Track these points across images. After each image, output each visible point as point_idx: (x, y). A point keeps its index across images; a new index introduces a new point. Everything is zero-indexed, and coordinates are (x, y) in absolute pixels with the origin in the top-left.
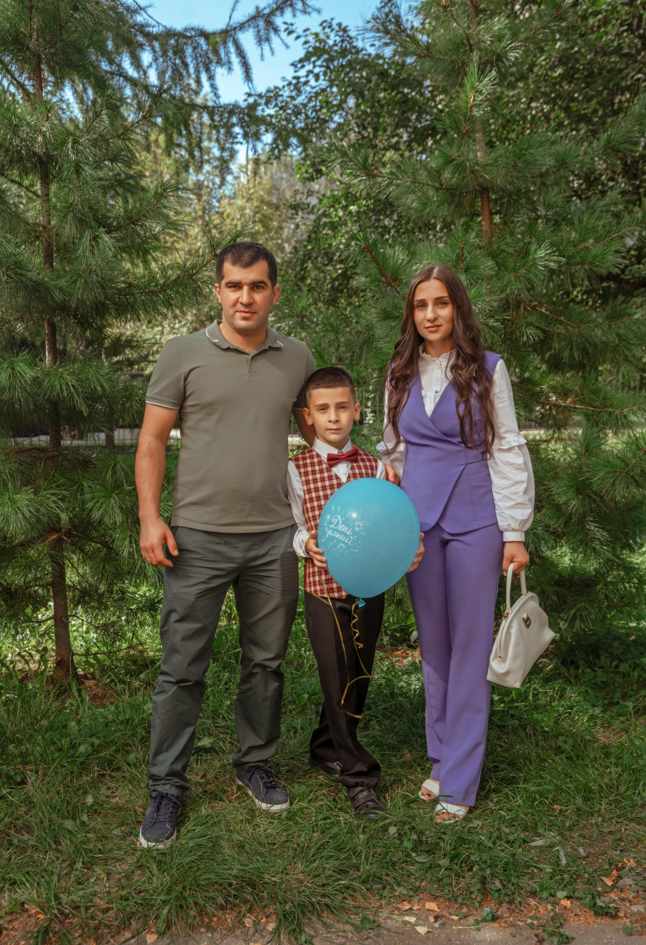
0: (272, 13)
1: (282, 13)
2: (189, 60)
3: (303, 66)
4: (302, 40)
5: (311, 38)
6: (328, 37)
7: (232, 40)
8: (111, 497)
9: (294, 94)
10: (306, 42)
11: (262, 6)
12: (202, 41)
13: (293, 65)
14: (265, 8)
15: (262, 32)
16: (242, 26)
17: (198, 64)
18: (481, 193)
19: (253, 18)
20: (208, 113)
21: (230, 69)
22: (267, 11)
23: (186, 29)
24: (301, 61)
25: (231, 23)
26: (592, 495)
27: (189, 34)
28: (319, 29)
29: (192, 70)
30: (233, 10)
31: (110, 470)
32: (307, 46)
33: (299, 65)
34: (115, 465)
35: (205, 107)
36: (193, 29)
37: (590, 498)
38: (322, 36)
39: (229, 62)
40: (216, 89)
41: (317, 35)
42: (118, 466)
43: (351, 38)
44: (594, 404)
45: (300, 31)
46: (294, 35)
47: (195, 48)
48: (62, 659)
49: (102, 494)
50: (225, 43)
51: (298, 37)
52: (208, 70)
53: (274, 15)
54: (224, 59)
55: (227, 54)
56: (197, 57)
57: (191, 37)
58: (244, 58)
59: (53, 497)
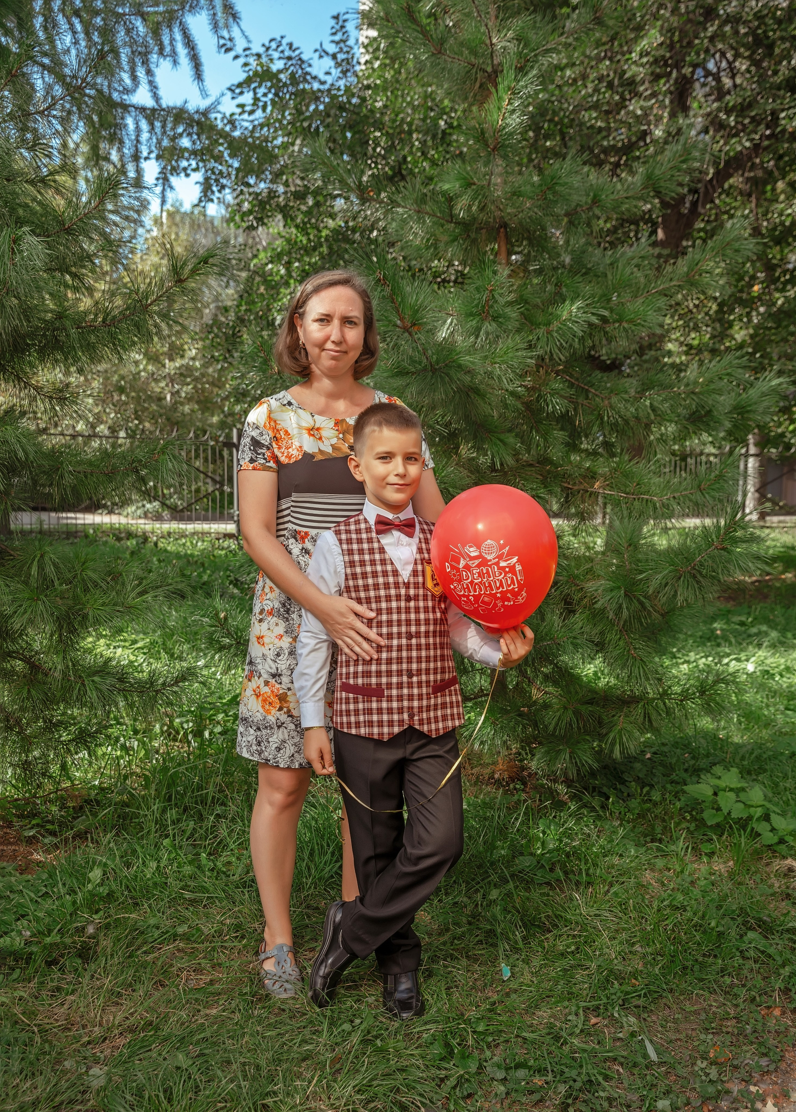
2: (121, 47)
3: (241, 93)
4: (241, 61)
5: (252, 60)
6: (271, 61)
7: (178, 22)
8: (38, 599)
10: (246, 65)
12: (139, 22)
13: (230, 89)
15: (219, 17)
17: (133, 52)
18: (497, 230)
20: (146, 118)
21: (175, 63)
23: (116, 6)
24: (240, 85)
26: (641, 597)
27: (121, 11)
28: (261, 50)
29: (124, 60)
31: (35, 563)
32: (247, 69)
33: (238, 91)
34: (42, 556)
35: (142, 109)
36: (126, 4)
37: (638, 600)
38: (264, 59)
39: (174, 54)
40: (156, 87)
41: (259, 56)
42: (46, 558)
43: (303, 61)
44: (627, 490)
45: (239, 50)
46: (232, 54)
47: (128, 31)
49: (27, 595)
50: (170, 27)
51: (236, 57)
52: (146, 63)
54: (168, 49)
55: (171, 44)
56: (132, 43)
57: (124, 14)
58: (193, 49)
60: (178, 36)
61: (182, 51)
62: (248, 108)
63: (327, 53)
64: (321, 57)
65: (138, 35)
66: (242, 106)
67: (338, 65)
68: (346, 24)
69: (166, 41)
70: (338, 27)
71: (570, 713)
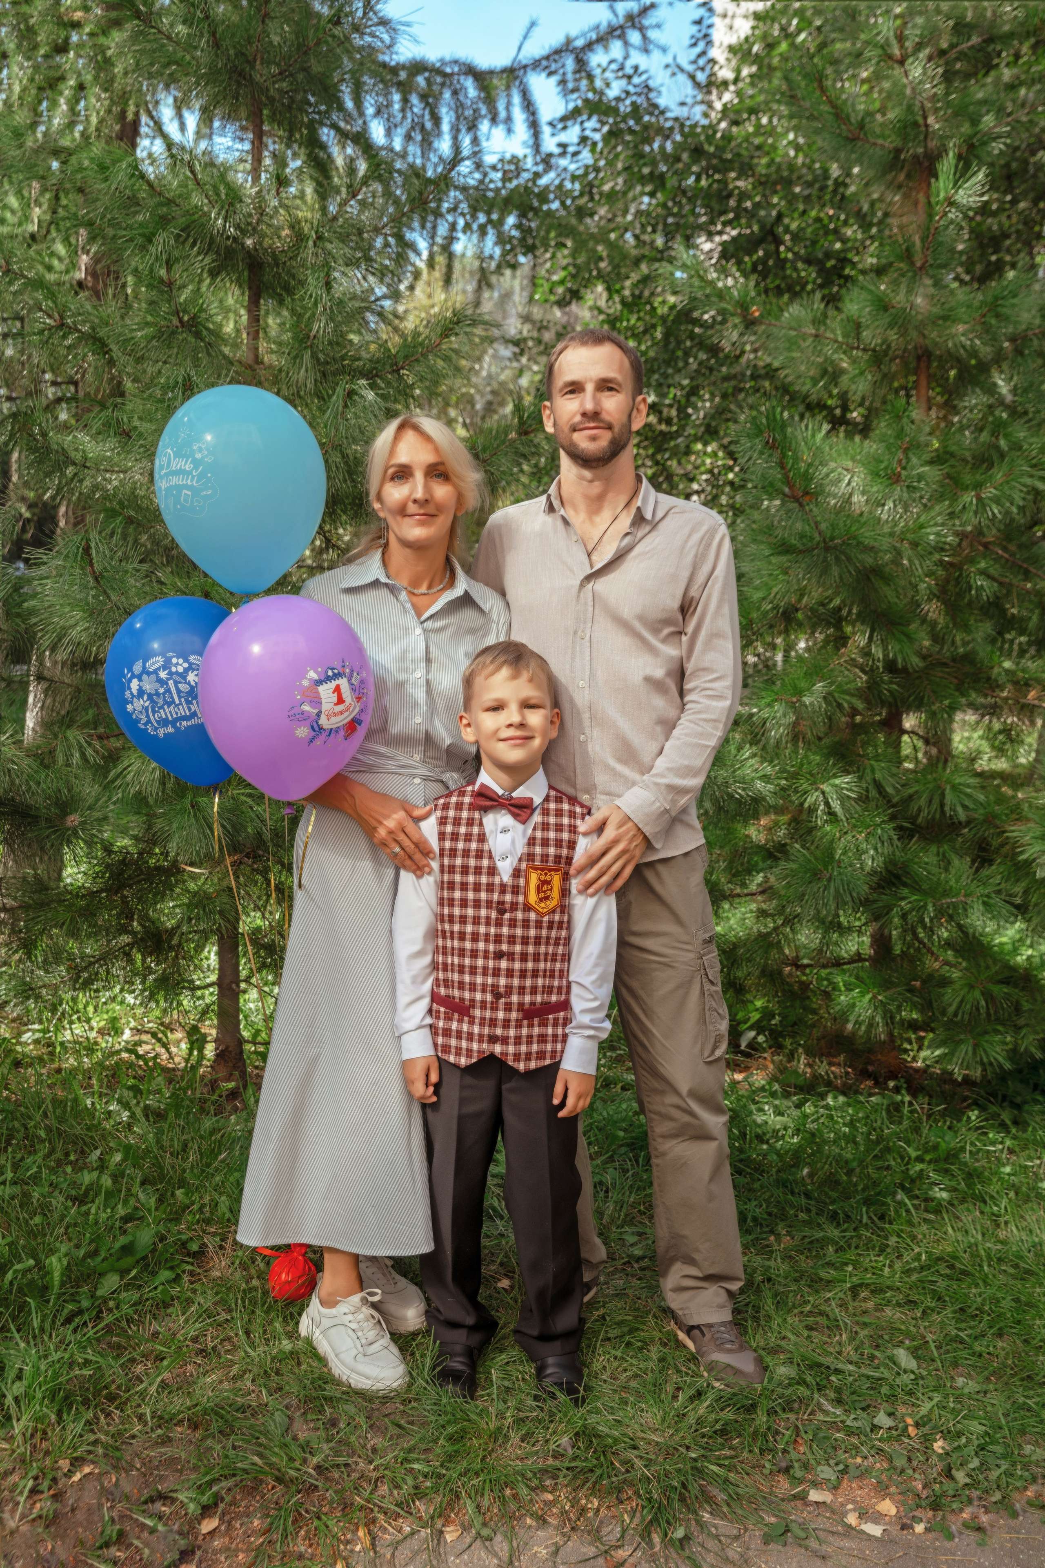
0: (589, 46)
1: (606, 48)
2: (443, 111)
3: (565, 128)
6: (608, 85)
7: (518, 83)
11: (573, 33)
12: (469, 84)
14: (576, 38)
15: (569, 77)
16: (535, 64)
17: (458, 118)
18: (919, 358)
19: (557, 52)
21: (509, 131)
22: (579, 43)
23: (443, 62)
24: (564, 119)
25: (521, 56)
27: (448, 70)
29: (445, 127)
30: (525, 37)
32: (575, 96)
33: (560, 126)
36: (456, 62)
39: (509, 119)
43: (651, 90)
47: (455, 93)
48: (227, 1047)
50: (508, 88)
52: (473, 128)
53: (592, 50)
54: (503, 114)
55: (508, 109)
56: (459, 107)
57: (452, 74)
58: (533, 114)
59: (249, 800)
60: (516, 99)
61: (519, 116)
62: (571, 149)
63: (682, 70)
64: (674, 74)
65: (466, 97)
66: (563, 146)
67: (697, 85)
68: (711, 31)
69: (501, 106)
70: (700, 35)
71: (977, 994)
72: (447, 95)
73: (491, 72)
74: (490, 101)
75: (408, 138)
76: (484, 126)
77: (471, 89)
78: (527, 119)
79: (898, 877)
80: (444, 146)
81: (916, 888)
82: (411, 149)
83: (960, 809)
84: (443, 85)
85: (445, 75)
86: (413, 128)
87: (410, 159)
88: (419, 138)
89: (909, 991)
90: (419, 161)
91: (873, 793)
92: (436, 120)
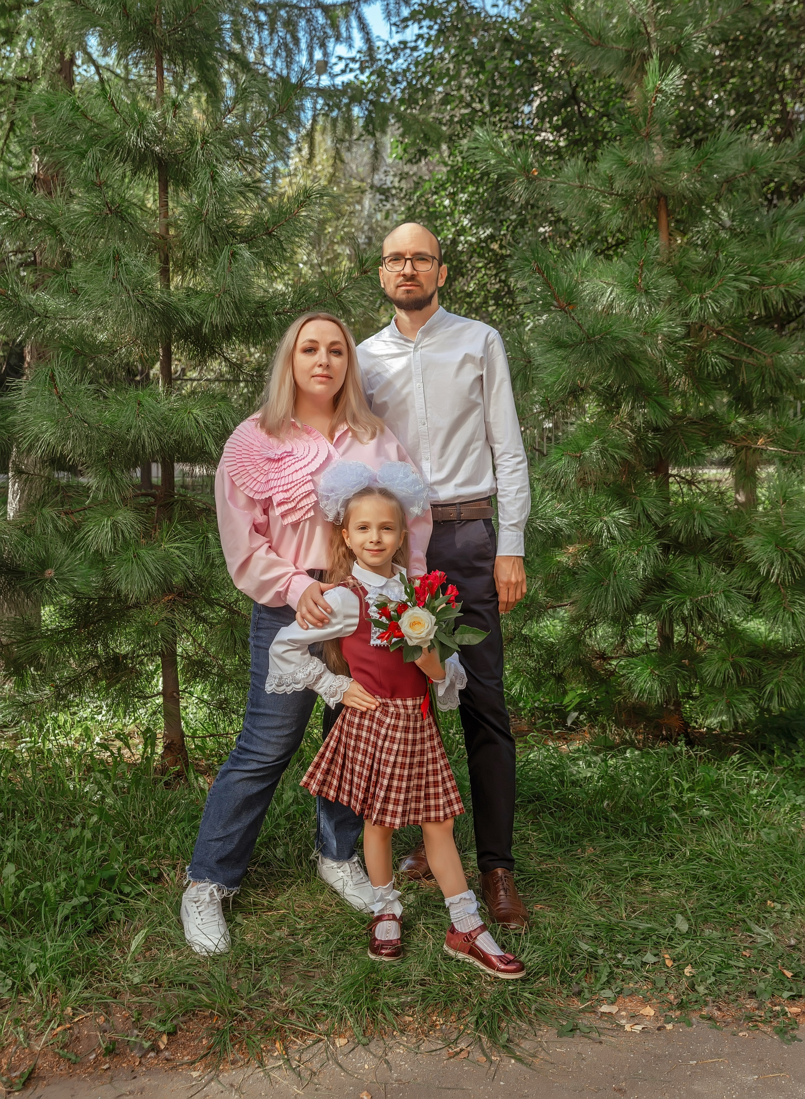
2: (301, 34)
7: (354, 12)
9: (390, 56)
12: (318, 13)
15: (392, 6)
17: (312, 40)
18: (658, 199)
21: (350, 44)
26: (793, 552)
27: (302, 5)
29: (303, 45)
37: (790, 554)
39: (349, 38)
44: (789, 446)
47: (308, 21)
48: (172, 741)
50: (347, 16)
52: (323, 45)
54: (344, 34)
55: (347, 29)
56: (312, 31)
57: (306, 8)
58: (367, 34)
59: (177, 552)
60: (354, 23)
65: (317, 23)
69: (343, 29)
71: (728, 665)
72: (303, 23)
73: (334, 5)
74: (335, 26)
75: (276, 54)
76: (331, 44)
77: (320, 18)
78: (363, 38)
79: (665, 582)
80: (303, 59)
81: (678, 589)
82: (279, 63)
83: (706, 529)
84: (299, 16)
85: (300, 9)
86: (279, 47)
87: (278, 70)
88: (284, 54)
89: (679, 667)
90: (285, 72)
91: (644, 520)
92: (296, 41)
